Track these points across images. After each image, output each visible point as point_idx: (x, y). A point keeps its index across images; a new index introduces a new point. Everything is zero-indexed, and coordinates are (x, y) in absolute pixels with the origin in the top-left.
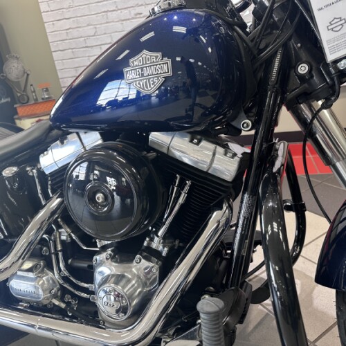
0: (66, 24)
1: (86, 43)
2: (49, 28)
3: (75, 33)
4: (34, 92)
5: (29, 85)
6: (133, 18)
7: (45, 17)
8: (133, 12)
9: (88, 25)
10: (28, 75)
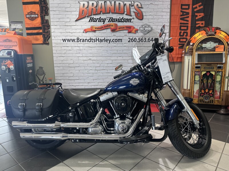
0: (62, 58)
1: (69, 65)
2: (55, 59)
3: (65, 62)
4: (46, 81)
5: (44, 78)
6: (88, 60)
7: (54, 55)
8: (88, 58)
9: (71, 60)
10: (45, 74)
